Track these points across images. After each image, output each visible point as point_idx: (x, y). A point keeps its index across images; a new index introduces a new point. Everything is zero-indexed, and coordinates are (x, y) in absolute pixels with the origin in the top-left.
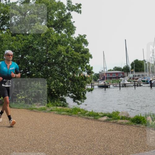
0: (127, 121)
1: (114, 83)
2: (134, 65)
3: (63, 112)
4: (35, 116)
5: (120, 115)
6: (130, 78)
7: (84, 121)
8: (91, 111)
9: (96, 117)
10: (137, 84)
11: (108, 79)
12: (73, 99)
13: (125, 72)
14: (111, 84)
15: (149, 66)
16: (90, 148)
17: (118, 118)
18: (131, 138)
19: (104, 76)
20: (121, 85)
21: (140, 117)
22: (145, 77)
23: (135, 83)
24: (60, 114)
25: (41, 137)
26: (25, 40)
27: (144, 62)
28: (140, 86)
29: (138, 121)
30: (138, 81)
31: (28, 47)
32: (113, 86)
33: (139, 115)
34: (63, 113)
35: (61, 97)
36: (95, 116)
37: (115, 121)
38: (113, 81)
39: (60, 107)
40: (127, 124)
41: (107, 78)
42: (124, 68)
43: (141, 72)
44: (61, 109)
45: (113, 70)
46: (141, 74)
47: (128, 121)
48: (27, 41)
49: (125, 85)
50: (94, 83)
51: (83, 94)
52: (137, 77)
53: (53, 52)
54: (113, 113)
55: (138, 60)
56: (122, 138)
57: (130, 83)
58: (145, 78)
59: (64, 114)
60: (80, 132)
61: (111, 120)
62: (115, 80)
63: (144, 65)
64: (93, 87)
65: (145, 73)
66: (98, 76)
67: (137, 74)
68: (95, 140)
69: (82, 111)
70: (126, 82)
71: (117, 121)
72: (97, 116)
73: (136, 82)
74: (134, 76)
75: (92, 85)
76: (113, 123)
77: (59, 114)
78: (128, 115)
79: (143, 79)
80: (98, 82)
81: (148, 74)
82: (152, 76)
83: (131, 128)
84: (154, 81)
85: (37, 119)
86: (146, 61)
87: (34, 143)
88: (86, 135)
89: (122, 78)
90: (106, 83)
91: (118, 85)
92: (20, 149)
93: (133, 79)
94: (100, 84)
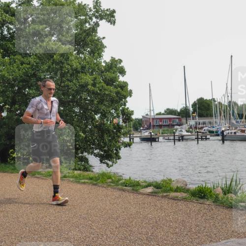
0: (184, 195)
1: (164, 133)
2: (197, 106)
3: (83, 179)
4: (38, 185)
5: (174, 185)
6: (191, 127)
7: (117, 193)
8: (128, 178)
9: (135, 188)
10: (201, 137)
11: (156, 127)
12: (99, 159)
13: (183, 117)
14: (160, 136)
15: (220, 109)
16: (125, 238)
17: (171, 190)
18: (191, 222)
19: (150, 123)
20: (177, 138)
21: (205, 188)
22: (215, 125)
23: (198, 135)
24: (79, 182)
25: (47, 220)
26: (24, 65)
27: (213, 102)
28: (206, 139)
29: (201, 195)
30: (203, 131)
31: (29, 75)
32: (164, 138)
33: (204, 185)
34: (83, 181)
35: (80, 155)
36: (134, 186)
37: (165, 194)
38: (164, 131)
39: (79, 172)
40: (184, 199)
41: (154, 126)
42: (181, 110)
43: (207, 117)
44: (80, 175)
45: (163, 114)
46: (207, 120)
47: (186, 194)
48: (28, 66)
49: (182, 138)
50: (133, 134)
51: (117, 150)
52: (201, 126)
53: (73, 84)
54: (164, 181)
55: (203, 99)
56: (176, 222)
57: (190, 134)
58: (214, 127)
59: (84, 183)
60: (109, 211)
61: (159, 192)
62: (167, 130)
63: (212, 107)
64: (132, 140)
65: (214, 120)
66: (141, 122)
67: (202, 121)
68: (134, 223)
69: (113, 178)
70: (185, 133)
71: (168, 194)
72: (137, 185)
73: (200, 132)
74: (196, 123)
75: (130, 137)
76: (163, 197)
77: (76, 182)
78: (186, 185)
79: (211, 129)
80: (140, 132)
81: (218, 121)
82: (225, 124)
83: (190, 205)
84: (227, 132)
85: (40, 191)
86: (216, 100)
87: (36, 229)
88: (119, 217)
89: (178, 127)
90: (152, 134)
91: (172, 138)
92: (12, 238)
93: (196, 128)
94: (143, 135)
